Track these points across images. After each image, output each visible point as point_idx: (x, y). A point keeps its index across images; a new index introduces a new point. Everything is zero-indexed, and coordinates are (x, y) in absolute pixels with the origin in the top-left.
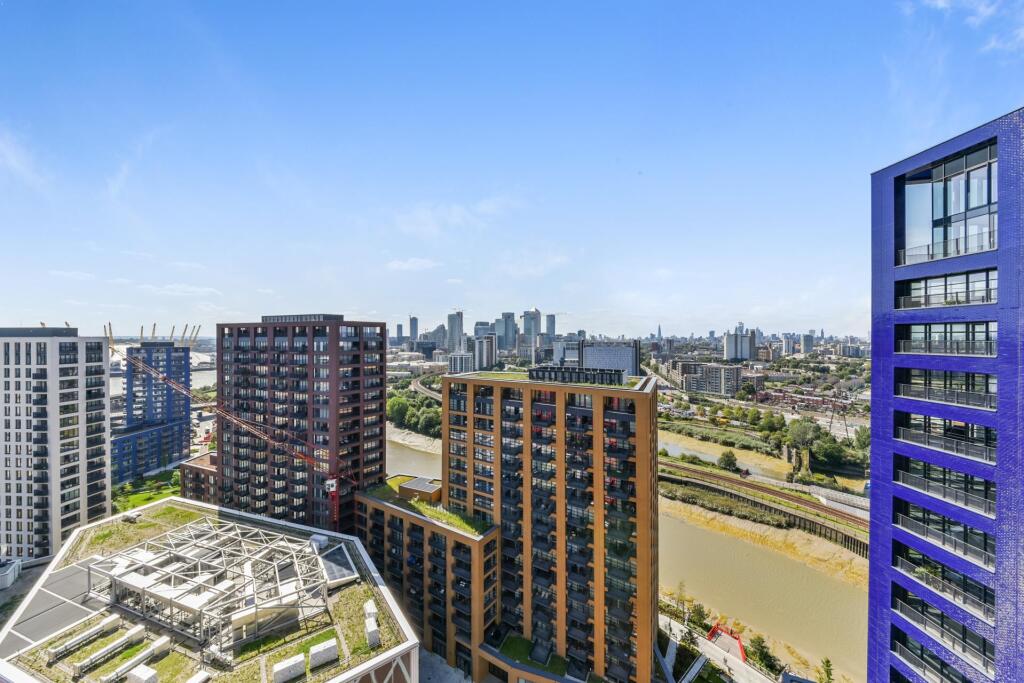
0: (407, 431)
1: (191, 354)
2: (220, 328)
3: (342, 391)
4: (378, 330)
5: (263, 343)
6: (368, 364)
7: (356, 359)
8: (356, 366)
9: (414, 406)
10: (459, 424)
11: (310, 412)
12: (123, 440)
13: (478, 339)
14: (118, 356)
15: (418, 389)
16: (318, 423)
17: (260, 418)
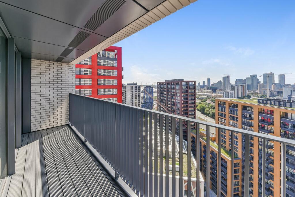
0: (205, 115)
1: (154, 89)
2: (158, 83)
3: (183, 100)
4: (193, 83)
5: (165, 87)
6: (190, 93)
7: (187, 91)
8: (187, 93)
9: (208, 108)
10: (222, 116)
11: (175, 104)
12: (143, 105)
13: (236, 86)
14: (142, 89)
15: (210, 102)
16: (177, 108)
17: (165, 104)
